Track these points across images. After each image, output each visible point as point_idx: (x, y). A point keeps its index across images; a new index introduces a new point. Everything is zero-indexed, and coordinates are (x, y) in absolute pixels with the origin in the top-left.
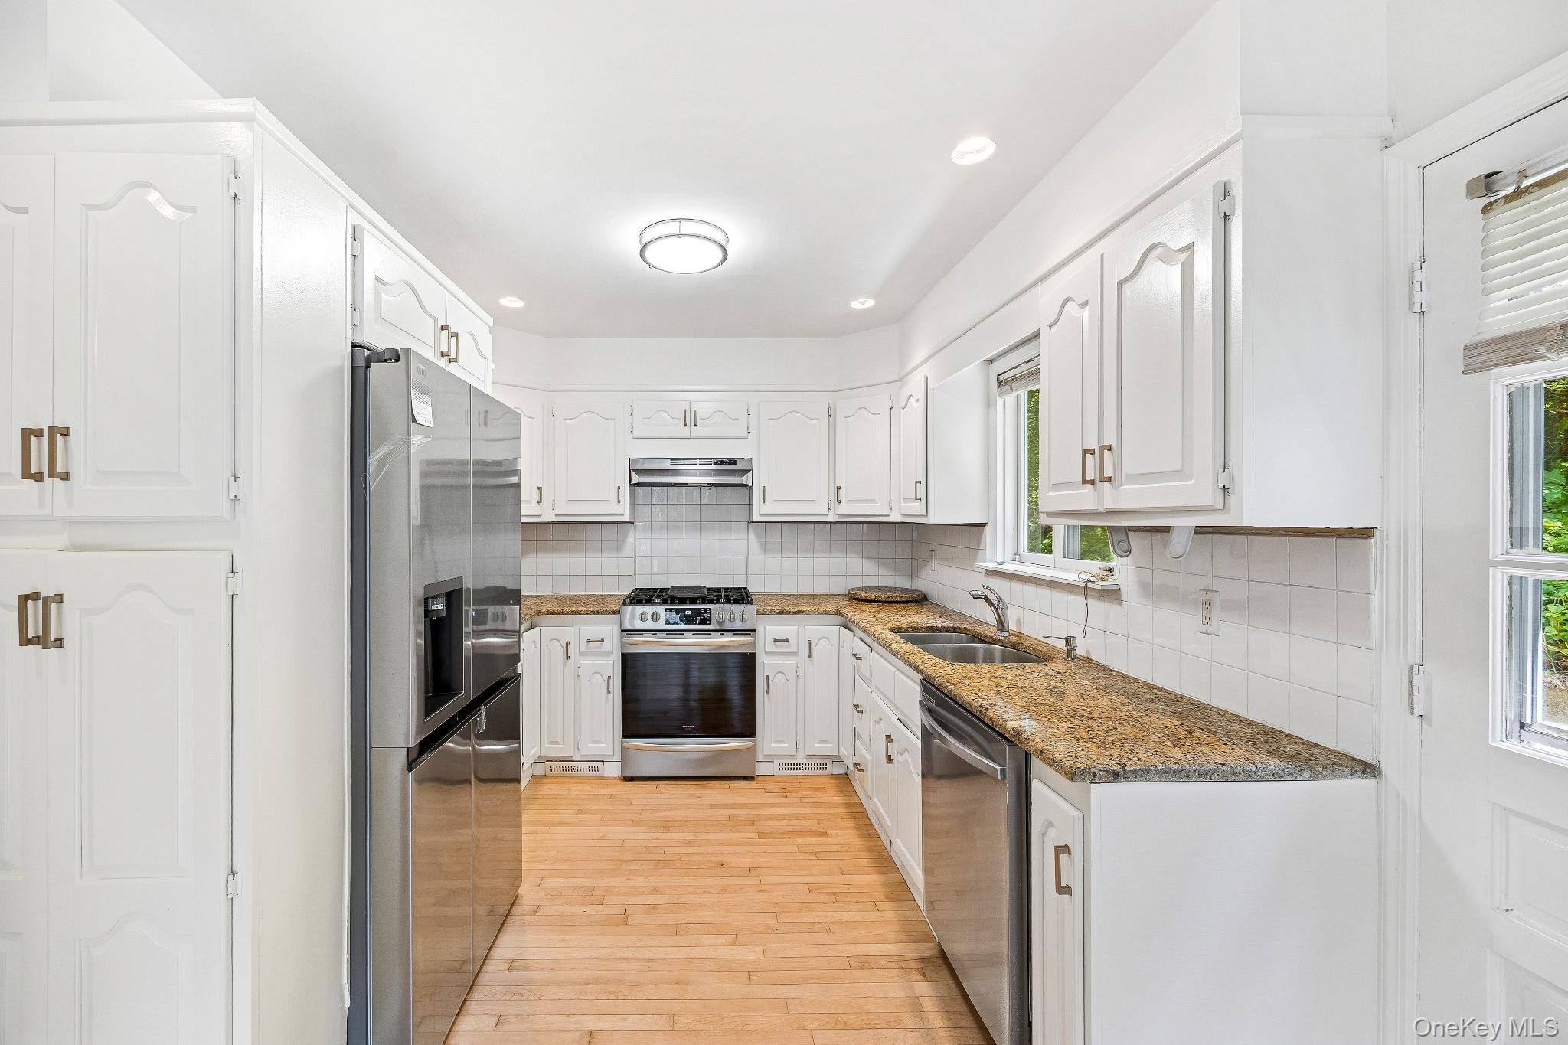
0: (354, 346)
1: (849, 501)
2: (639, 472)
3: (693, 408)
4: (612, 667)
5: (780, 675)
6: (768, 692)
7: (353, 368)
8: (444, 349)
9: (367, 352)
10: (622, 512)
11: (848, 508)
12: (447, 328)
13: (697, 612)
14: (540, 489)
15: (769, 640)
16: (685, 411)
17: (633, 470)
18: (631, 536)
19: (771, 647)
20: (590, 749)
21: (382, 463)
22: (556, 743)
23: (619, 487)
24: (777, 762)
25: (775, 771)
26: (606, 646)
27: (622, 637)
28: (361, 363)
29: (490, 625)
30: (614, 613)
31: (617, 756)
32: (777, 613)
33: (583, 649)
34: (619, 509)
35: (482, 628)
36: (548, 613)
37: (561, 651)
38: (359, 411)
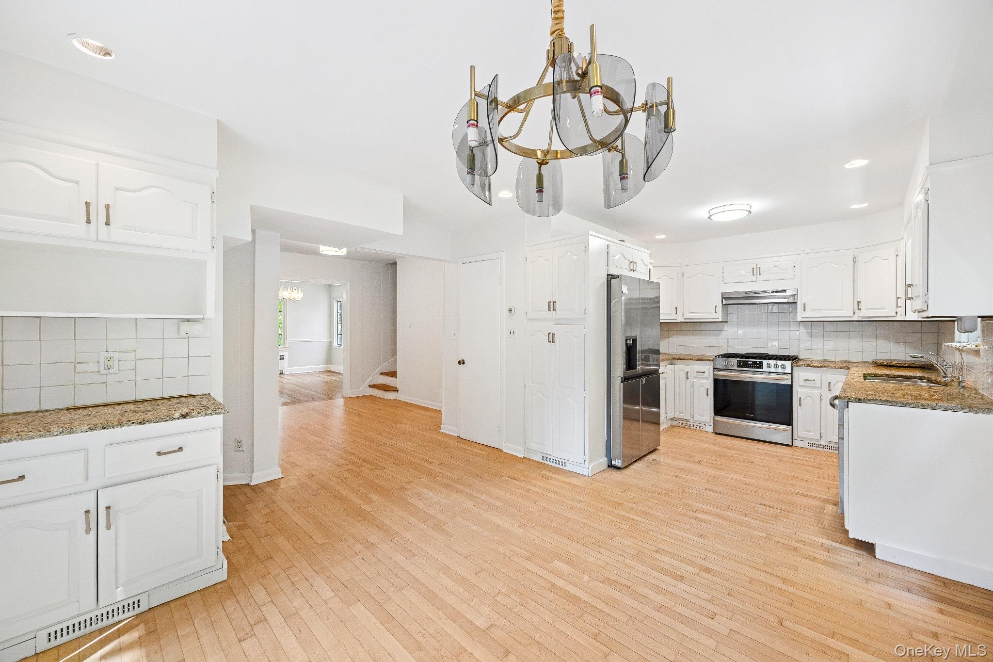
0: (608, 275)
1: (867, 309)
2: (726, 299)
3: (758, 267)
4: (710, 384)
5: (808, 398)
6: (800, 405)
7: (607, 281)
8: (632, 268)
9: (611, 276)
10: (718, 317)
11: (865, 313)
12: (633, 262)
13: (755, 363)
14: (676, 308)
15: (801, 379)
16: (753, 268)
17: (724, 298)
18: (725, 328)
19: (802, 383)
20: (697, 418)
21: (614, 305)
22: (682, 413)
23: (716, 306)
24: (807, 442)
25: (806, 446)
26: (706, 375)
27: (714, 371)
28: (609, 279)
29: (651, 362)
30: (710, 361)
31: (712, 424)
32: (806, 367)
33: (695, 375)
34: (716, 316)
35: (648, 363)
36: (678, 359)
37: (685, 376)
38: (609, 293)
